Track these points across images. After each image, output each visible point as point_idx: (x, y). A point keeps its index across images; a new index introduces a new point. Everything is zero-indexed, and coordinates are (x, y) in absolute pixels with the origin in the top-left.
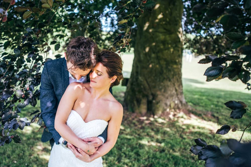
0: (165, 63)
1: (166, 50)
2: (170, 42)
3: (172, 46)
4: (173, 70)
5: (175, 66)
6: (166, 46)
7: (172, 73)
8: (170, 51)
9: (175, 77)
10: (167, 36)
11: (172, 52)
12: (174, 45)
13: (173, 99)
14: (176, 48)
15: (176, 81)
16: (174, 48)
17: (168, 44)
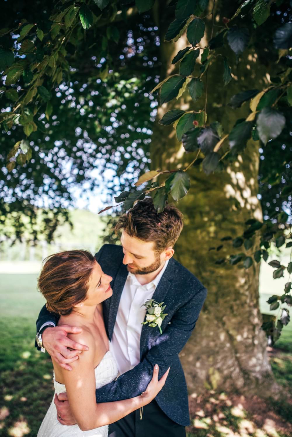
0: (193, 262)
1: (196, 228)
2: (207, 209)
3: (211, 220)
4: (216, 282)
5: (222, 271)
6: (198, 219)
7: (214, 289)
8: (209, 233)
9: (221, 301)
10: (200, 195)
11: (212, 235)
12: (219, 217)
13: (215, 363)
14: (224, 225)
15: (228, 312)
16: (218, 224)
17: (201, 214)
